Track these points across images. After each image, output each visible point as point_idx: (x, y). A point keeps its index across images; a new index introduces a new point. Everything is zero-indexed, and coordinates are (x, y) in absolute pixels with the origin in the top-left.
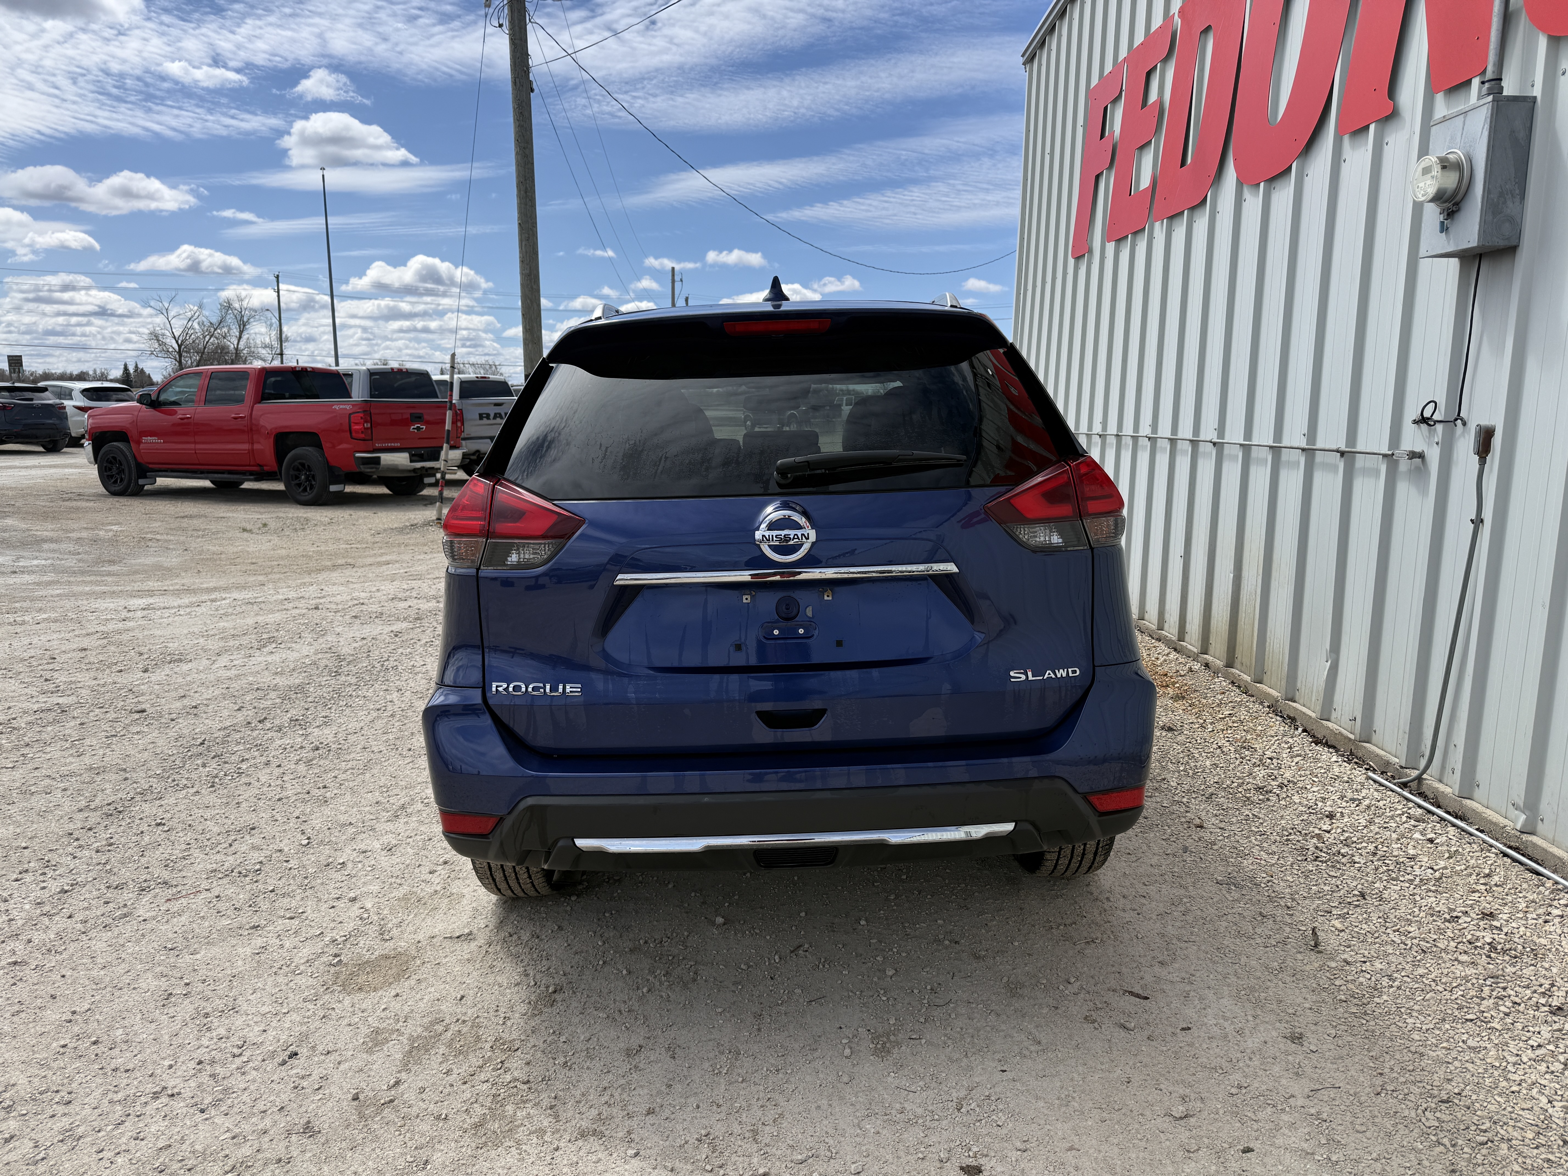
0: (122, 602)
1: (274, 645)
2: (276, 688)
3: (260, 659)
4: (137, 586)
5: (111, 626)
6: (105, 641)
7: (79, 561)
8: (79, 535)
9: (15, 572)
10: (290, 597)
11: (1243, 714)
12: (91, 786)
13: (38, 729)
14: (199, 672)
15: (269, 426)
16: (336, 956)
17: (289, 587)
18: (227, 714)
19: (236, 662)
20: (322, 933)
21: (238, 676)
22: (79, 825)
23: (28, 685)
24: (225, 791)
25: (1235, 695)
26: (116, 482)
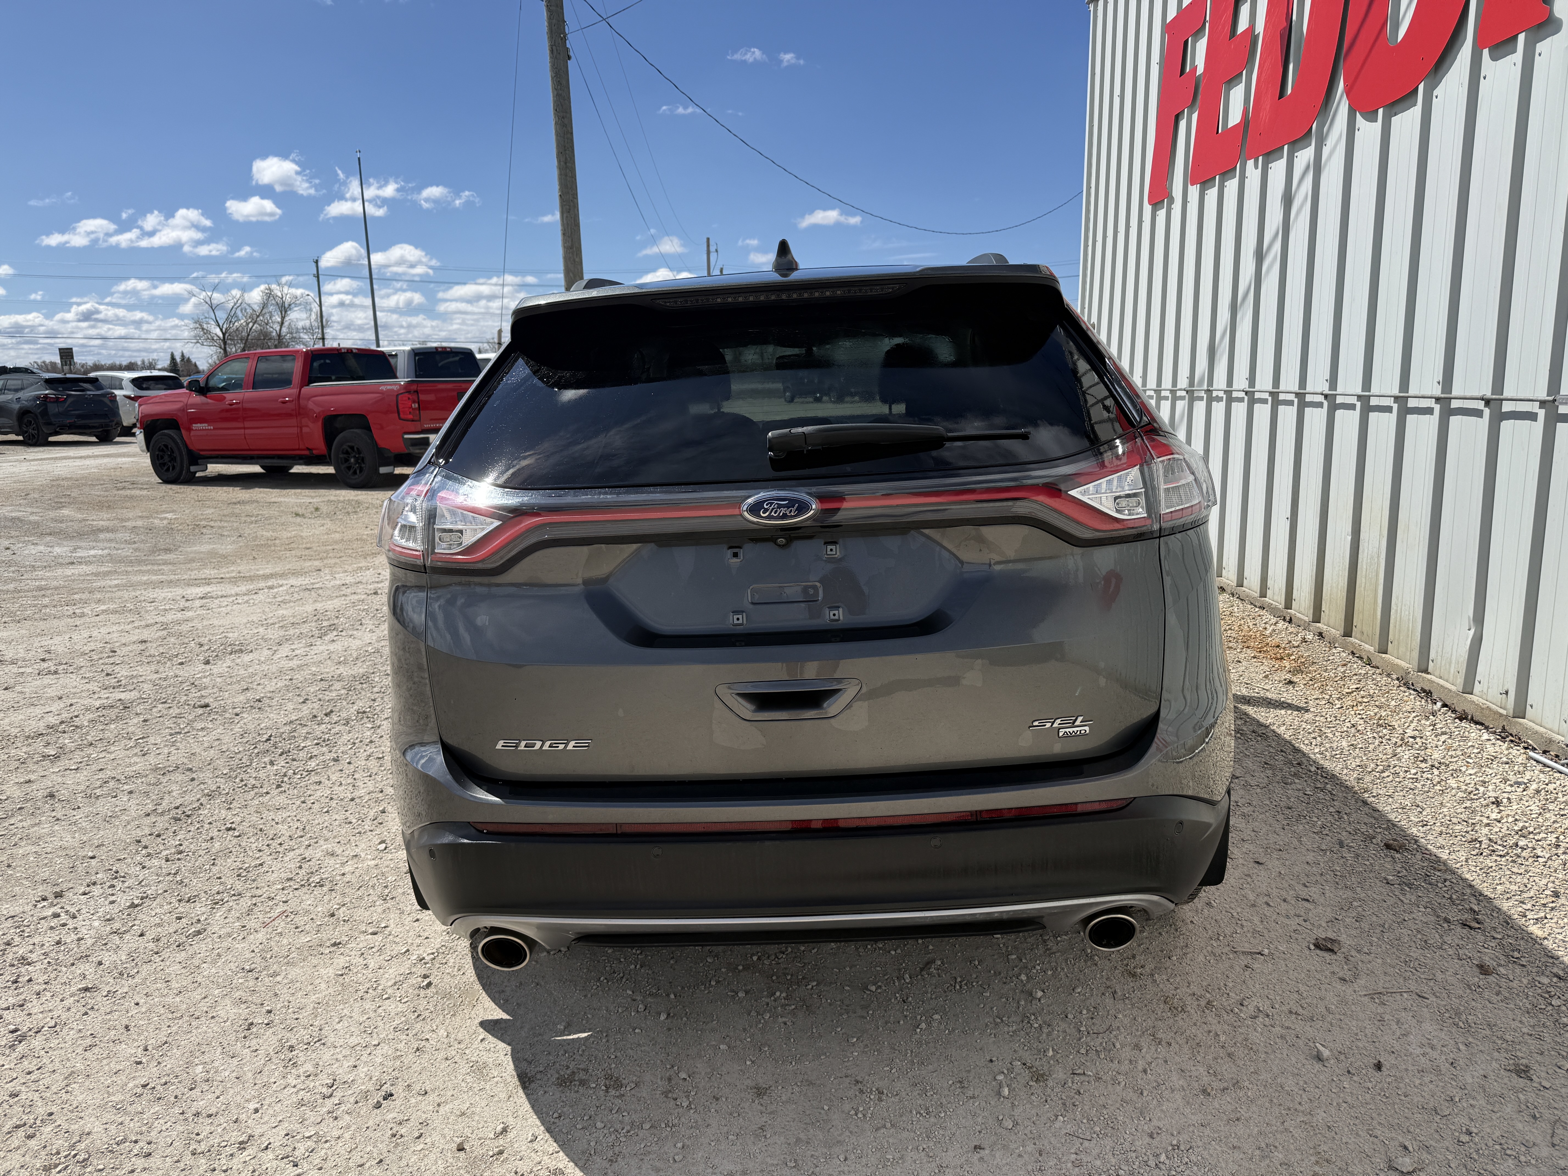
0: (179, 591)
1: (335, 633)
2: (340, 678)
3: (321, 648)
4: (194, 574)
5: (170, 617)
6: (165, 633)
7: (136, 550)
8: (133, 524)
9: (73, 563)
10: (347, 582)
11: (1371, 688)
12: (157, 788)
13: (101, 728)
14: (260, 663)
15: (317, 409)
16: (425, 977)
17: (346, 571)
18: (292, 707)
19: (297, 652)
20: (408, 950)
21: (300, 667)
22: (147, 832)
23: (89, 680)
24: (296, 791)
25: (1357, 667)
26: (168, 470)
